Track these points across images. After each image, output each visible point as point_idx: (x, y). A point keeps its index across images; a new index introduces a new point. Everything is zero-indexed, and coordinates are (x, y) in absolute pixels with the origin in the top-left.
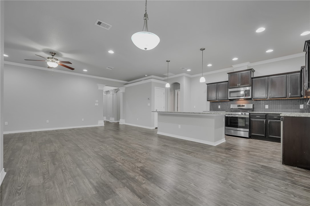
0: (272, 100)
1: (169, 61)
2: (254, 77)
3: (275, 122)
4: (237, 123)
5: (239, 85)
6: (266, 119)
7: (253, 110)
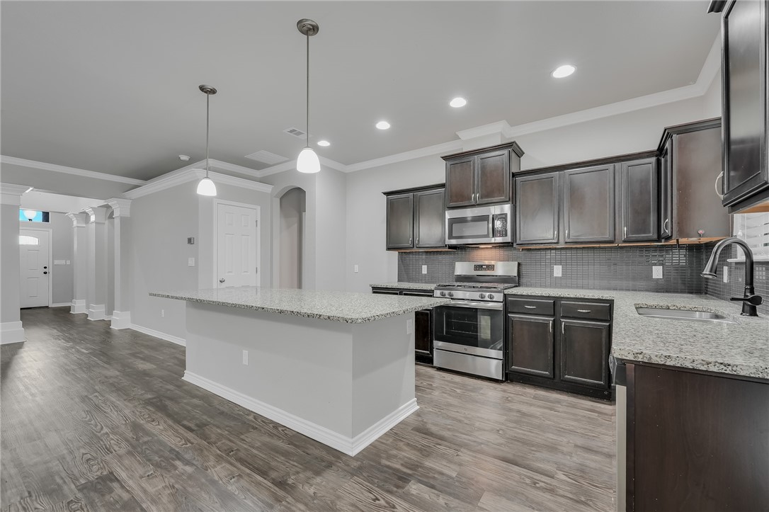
0: (571, 248)
1: (213, 91)
2: (522, 169)
3: (584, 327)
4: (475, 328)
5: (475, 198)
6: (554, 315)
7: (517, 281)
